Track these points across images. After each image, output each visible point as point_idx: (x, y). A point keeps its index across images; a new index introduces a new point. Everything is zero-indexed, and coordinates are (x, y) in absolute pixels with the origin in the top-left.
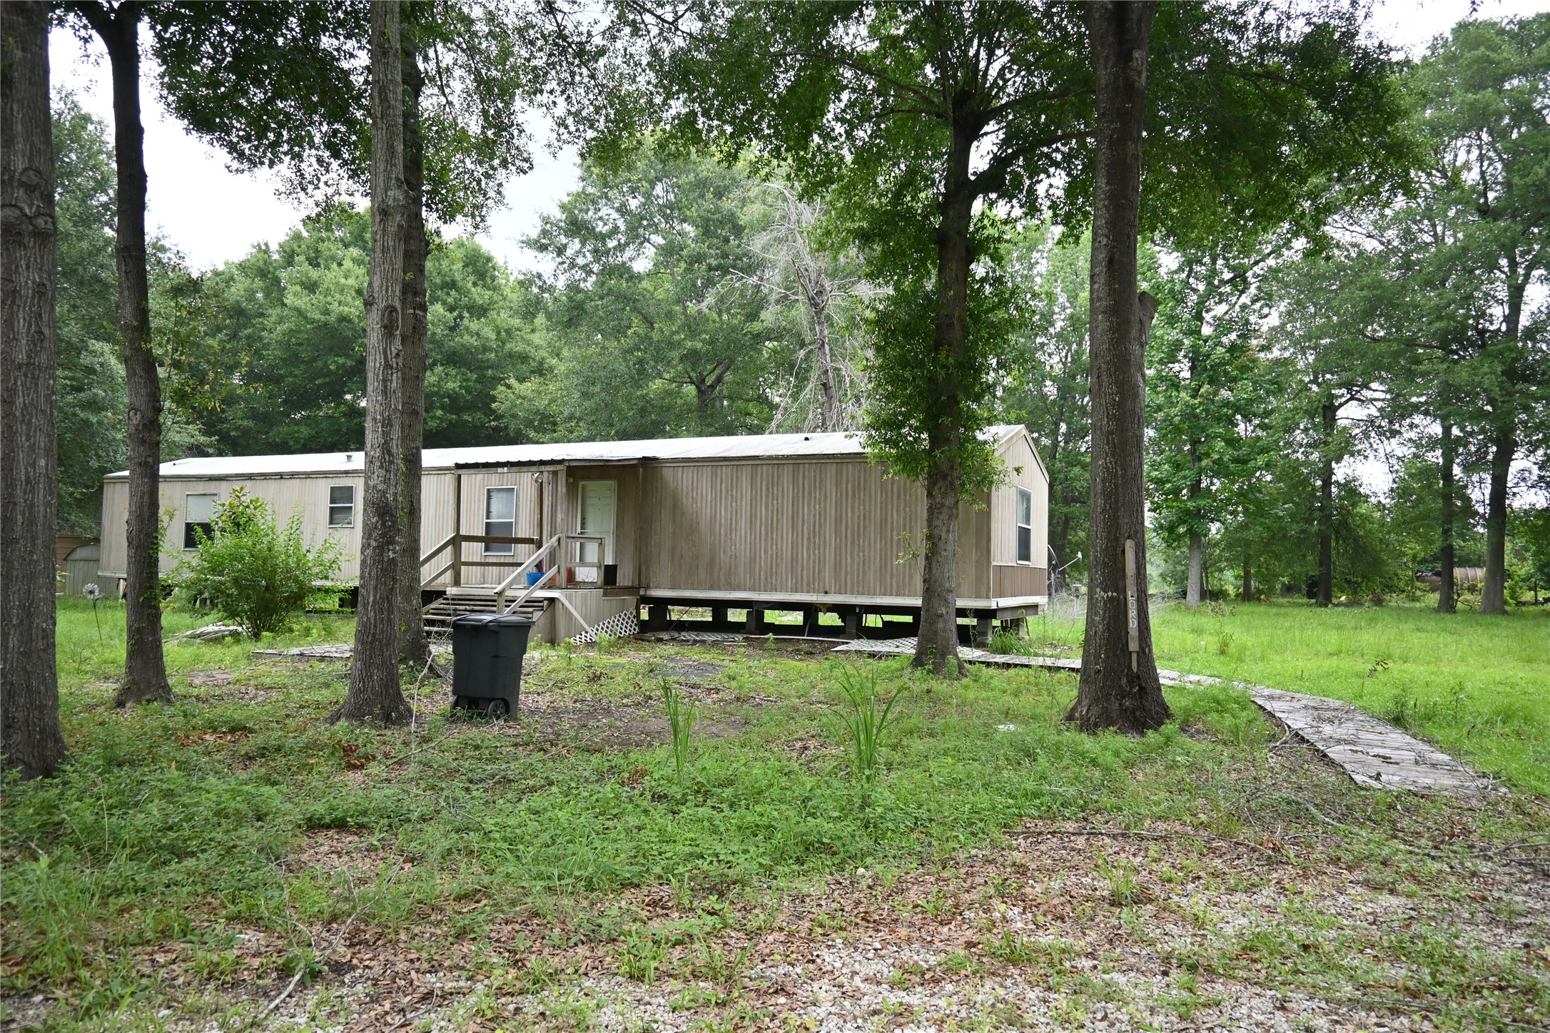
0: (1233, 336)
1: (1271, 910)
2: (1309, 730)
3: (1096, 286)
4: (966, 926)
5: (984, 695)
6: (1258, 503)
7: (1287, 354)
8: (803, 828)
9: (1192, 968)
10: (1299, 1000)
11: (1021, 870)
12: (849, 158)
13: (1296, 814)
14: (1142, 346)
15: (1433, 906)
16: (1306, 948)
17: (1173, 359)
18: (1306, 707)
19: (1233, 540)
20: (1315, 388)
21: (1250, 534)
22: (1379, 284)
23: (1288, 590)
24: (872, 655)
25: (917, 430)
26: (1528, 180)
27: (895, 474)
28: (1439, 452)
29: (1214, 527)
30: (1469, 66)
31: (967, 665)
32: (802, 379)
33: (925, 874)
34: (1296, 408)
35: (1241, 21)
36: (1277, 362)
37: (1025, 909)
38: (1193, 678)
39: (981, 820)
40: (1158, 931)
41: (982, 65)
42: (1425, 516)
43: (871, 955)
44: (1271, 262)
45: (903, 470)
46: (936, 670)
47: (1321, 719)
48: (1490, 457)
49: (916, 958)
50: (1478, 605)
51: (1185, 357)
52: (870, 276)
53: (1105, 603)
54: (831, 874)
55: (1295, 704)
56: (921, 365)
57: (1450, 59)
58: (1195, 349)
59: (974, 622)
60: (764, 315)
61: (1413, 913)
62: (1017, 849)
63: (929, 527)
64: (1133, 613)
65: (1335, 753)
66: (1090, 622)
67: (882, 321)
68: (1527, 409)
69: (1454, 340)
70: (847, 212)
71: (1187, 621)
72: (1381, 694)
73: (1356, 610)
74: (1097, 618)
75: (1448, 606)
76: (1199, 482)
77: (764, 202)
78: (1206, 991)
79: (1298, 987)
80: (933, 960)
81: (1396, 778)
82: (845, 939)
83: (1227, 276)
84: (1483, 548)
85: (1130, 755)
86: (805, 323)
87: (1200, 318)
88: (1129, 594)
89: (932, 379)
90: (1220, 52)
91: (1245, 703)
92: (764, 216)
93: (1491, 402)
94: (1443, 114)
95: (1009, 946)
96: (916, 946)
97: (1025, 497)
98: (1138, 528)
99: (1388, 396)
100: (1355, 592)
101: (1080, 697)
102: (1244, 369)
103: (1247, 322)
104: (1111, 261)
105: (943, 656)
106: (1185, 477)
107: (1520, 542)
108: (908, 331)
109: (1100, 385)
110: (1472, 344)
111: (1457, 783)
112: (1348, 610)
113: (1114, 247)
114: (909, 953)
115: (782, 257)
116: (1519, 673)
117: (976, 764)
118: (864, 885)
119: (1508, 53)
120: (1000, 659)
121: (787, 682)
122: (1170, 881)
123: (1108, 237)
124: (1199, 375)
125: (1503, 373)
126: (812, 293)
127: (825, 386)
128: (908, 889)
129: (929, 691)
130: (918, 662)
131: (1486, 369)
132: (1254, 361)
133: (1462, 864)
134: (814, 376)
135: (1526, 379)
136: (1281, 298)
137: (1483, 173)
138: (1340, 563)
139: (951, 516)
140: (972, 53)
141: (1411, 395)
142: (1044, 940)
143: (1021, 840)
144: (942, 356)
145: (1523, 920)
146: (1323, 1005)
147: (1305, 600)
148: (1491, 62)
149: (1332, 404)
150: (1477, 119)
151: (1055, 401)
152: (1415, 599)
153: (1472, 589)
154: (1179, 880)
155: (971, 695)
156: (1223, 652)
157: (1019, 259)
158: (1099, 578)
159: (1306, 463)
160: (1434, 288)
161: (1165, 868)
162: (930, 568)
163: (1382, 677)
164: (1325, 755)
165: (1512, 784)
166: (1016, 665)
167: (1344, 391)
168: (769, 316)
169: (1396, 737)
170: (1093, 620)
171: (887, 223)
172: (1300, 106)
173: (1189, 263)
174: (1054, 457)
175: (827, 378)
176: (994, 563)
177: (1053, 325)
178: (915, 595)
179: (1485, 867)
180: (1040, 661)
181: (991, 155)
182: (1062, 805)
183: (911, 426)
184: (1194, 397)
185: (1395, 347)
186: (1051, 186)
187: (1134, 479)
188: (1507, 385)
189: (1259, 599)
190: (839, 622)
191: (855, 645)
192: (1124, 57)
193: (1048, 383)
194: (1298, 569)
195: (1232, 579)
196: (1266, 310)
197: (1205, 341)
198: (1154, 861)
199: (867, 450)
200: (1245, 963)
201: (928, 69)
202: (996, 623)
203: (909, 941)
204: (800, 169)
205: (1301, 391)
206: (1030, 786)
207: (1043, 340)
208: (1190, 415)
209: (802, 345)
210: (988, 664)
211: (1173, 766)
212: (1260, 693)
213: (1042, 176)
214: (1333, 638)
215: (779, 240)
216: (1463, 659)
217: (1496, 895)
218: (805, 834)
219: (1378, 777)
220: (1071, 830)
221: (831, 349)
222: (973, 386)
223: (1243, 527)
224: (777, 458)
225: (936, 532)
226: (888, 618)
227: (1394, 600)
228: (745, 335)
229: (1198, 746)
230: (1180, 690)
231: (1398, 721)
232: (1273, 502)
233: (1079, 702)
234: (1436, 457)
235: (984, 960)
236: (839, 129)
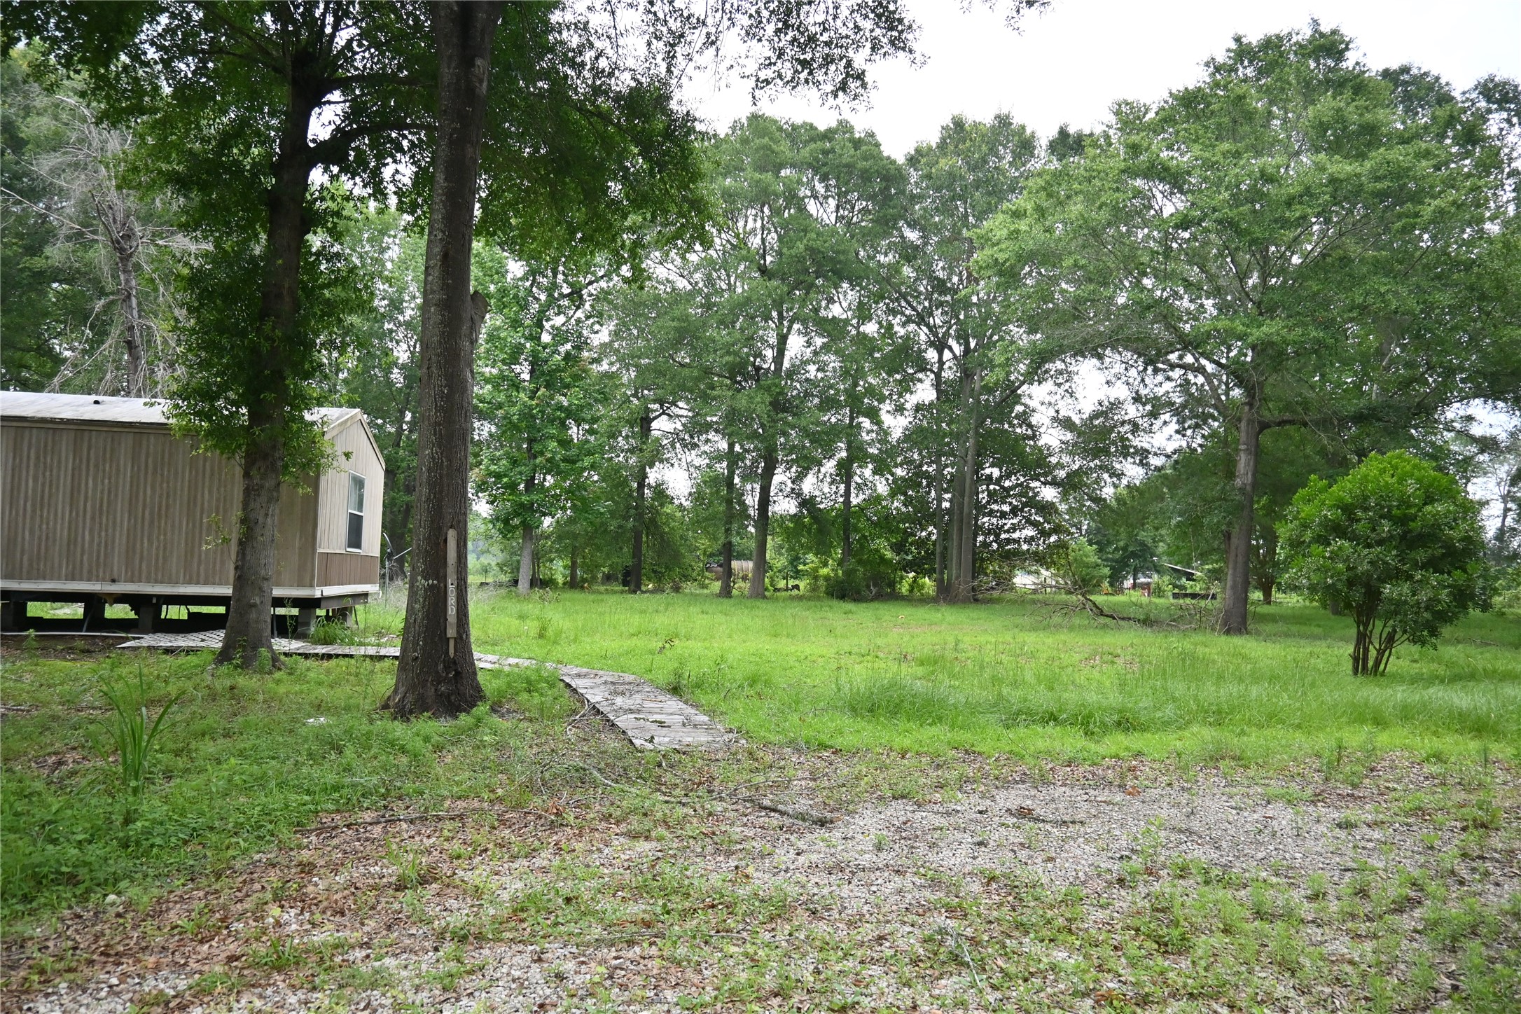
0: (568, 346)
1: (545, 871)
2: (605, 703)
3: (430, 278)
4: (231, 939)
5: (297, 688)
6: (583, 499)
7: (614, 369)
8: (36, 858)
9: (463, 939)
10: (555, 950)
11: (307, 869)
12: (167, 90)
13: (582, 779)
14: (472, 343)
15: (675, 846)
16: (568, 900)
17: (516, 361)
18: (605, 683)
19: (562, 532)
20: (635, 401)
21: (577, 528)
22: (685, 318)
23: (608, 578)
24: (168, 651)
25: (233, 403)
26: (793, 252)
27: (206, 450)
28: (725, 464)
29: (547, 521)
30: (757, 150)
31: (282, 657)
32: (101, 334)
33: (193, 890)
34: (620, 418)
35: (578, 60)
36: (606, 375)
37: (303, 909)
38: (512, 661)
39: (271, 822)
40: (438, 909)
41: (328, 30)
42: (713, 517)
43: (103, 994)
44: (603, 284)
45: (215, 446)
46: (245, 665)
47: (616, 693)
48: (760, 471)
49: (162, 986)
50: (746, 591)
51: (526, 360)
52: (185, 228)
53: (426, 591)
54: (70, 907)
55: (598, 681)
56: (243, 334)
57: (745, 141)
58: (534, 354)
59: (295, 611)
60: (48, 250)
61: (660, 854)
62: (307, 847)
63: (244, 509)
64: (452, 601)
65: (623, 722)
66: (410, 609)
67: (195, 280)
68: (785, 434)
69: (740, 373)
70: (161, 150)
71: (514, 607)
72: (664, 670)
73: (658, 596)
74: (417, 606)
75: (726, 592)
76: (533, 478)
77: (56, 118)
78: (472, 957)
79: (556, 938)
80: (182, 984)
81: (667, 739)
82: (71, 982)
83: (566, 290)
84: (752, 545)
85: (440, 739)
86: (106, 269)
87: (541, 327)
88: (450, 581)
89: (254, 350)
90: (560, 83)
91: (554, 681)
92: (56, 133)
93: (762, 426)
94: (738, 185)
95: (277, 952)
96: (164, 973)
97: (359, 483)
98: (461, 518)
99: (690, 414)
100: (659, 580)
101: (397, 685)
102: (576, 377)
103: (580, 335)
104: (445, 256)
105: (255, 648)
106: (521, 473)
107: (778, 540)
108: (229, 295)
109: (430, 376)
110: (751, 377)
111: (710, 739)
112: (651, 596)
113: (449, 243)
114: (154, 983)
115: (78, 186)
116: (765, 645)
117: (274, 762)
118: (112, 911)
119: (784, 147)
120: (321, 650)
121: (49, 686)
122: (459, 857)
123: (444, 232)
124: (538, 378)
125: (771, 403)
126: (115, 235)
127: (130, 346)
128: (168, 909)
129: (232, 688)
130: (224, 656)
131: (758, 399)
132: (585, 371)
133: (703, 807)
134: (115, 332)
135: (785, 410)
136: (610, 317)
137: (763, 240)
138: (649, 555)
139: (270, 500)
140: (318, 13)
141: (706, 415)
142: (318, 937)
143: (313, 838)
144: (267, 327)
145: (739, 847)
146: (574, 950)
147: (621, 588)
148: (773, 152)
149: (648, 417)
150: (761, 197)
151: (401, 389)
152: (704, 586)
153: (745, 578)
154: (467, 855)
155: (282, 690)
156: (541, 636)
157: (370, 240)
158: (421, 566)
159: (626, 468)
160: (727, 327)
161: (456, 846)
162: (244, 554)
163: (668, 653)
164: (613, 725)
165: (748, 736)
166: (337, 656)
167: (657, 406)
168: (56, 253)
169: (673, 704)
170: (413, 608)
171: (208, 172)
172: (625, 149)
173: (533, 273)
174: (398, 445)
175: (133, 336)
176: (320, 550)
177: (402, 312)
178: (227, 584)
179: (719, 806)
180: (362, 651)
181: (333, 127)
182: (363, 796)
183: (227, 398)
184: (532, 398)
185: (696, 373)
186: (397, 171)
187: (458, 470)
188: (772, 413)
189: (582, 588)
190: (132, 615)
191: (149, 640)
192: (467, 63)
193: (396, 370)
194: (615, 560)
195: (561, 569)
196: (597, 327)
197: (544, 348)
198: (447, 840)
199: (171, 421)
200: (513, 924)
201: (268, 18)
202: (321, 612)
203: (157, 968)
204: (98, 88)
205: (624, 402)
206: (331, 778)
207: (391, 326)
208: (527, 415)
209: (102, 293)
210: (307, 656)
211: (481, 746)
212: (568, 672)
213: (389, 160)
214: (636, 620)
215: (76, 166)
216: (730, 636)
217: (723, 829)
218: (39, 866)
219: (651, 740)
220: (369, 820)
221: (139, 304)
222: (302, 363)
223: (571, 521)
224: (52, 421)
225: (252, 516)
226: (194, 609)
227: (689, 587)
228: (22, 270)
229: (504, 724)
230: (496, 674)
231: (675, 690)
232: (597, 499)
233: (396, 692)
234: (722, 467)
235: (246, 972)
236: (152, 54)
